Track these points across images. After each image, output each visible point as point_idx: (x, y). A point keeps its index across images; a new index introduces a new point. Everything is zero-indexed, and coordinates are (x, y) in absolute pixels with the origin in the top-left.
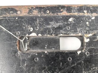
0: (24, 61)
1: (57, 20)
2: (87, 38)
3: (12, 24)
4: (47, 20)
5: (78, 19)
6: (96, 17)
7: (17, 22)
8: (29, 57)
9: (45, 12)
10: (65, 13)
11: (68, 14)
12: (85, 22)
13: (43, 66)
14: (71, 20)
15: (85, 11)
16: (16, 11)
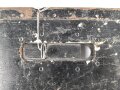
0: (27, 70)
2: (98, 46)
3: (14, 28)
7: (20, 26)
8: (33, 66)
10: (74, 17)
15: (97, 16)
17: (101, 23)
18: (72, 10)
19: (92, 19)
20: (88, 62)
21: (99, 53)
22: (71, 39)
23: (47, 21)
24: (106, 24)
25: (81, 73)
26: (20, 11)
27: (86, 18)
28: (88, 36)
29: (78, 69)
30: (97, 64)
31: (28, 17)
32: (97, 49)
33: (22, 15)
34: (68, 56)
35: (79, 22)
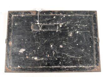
0: (34, 34)
1: (48, 17)
2: (61, 25)
3: (29, 19)
4: (44, 17)
5: (57, 17)
6: (65, 16)
7: (31, 18)
8: (36, 32)
9: (43, 14)
10: (52, 14)
11: (53, 15)
12: (60, 18)
13: (42, 36)
14: (54, 17)
15: (61, 14)
16: (31, 13)
17: (63, 16)
18: (51, 11)
19: (59, 15)
20: (57, 31)
21: (61, 27)
22: (51, 23)
23: (42, 16)
24: (64, 17)
25: (54, 35)
26: (31, 12)
27: (57, 15)
28: (57, 21)
29: (53, 34)
30: (61, 32)
31: (34, 14)
32: (61, 26)
33: (32, 14)
34: (50, 29)
35: (54, 16)
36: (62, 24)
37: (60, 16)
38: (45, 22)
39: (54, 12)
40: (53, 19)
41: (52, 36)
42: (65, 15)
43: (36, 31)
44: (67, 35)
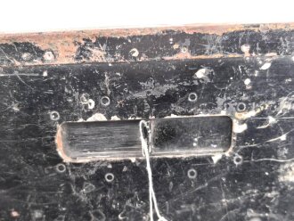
2: (242, 122)
5: (222, 72)
6: (274, 63)
8: (92, 172)
9: (127, 53)
10: (185, 54)
12: (239, 78)
13: (128, 191)
14: (200, 74)
16: (40, 53)
17: (255, 66)
20: (216, 158)
22: (179, 109)
25: (200, 182)
29: (193, 175)
30: (237, 161)
36: (252, 114)
37: (242, 62)
38: (141, 108)
39: (197, 40)
40: (192, 88)
41: (188, 187)
42: (272, 55)
43: (88, 166)
44: (274, 177)
